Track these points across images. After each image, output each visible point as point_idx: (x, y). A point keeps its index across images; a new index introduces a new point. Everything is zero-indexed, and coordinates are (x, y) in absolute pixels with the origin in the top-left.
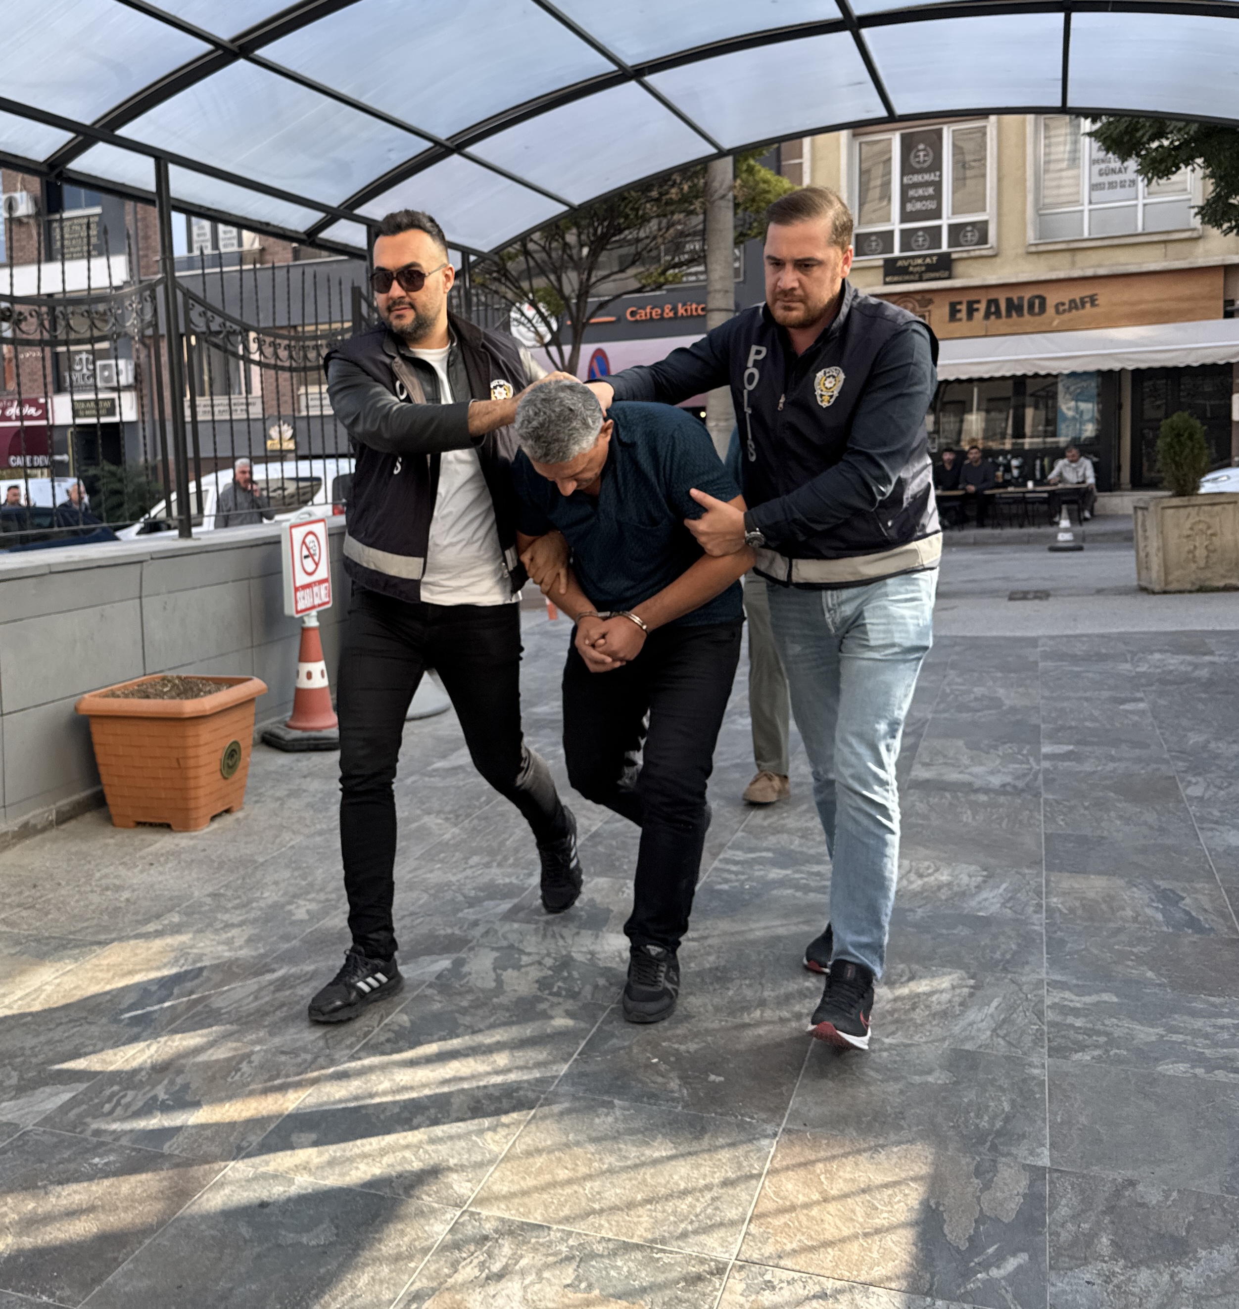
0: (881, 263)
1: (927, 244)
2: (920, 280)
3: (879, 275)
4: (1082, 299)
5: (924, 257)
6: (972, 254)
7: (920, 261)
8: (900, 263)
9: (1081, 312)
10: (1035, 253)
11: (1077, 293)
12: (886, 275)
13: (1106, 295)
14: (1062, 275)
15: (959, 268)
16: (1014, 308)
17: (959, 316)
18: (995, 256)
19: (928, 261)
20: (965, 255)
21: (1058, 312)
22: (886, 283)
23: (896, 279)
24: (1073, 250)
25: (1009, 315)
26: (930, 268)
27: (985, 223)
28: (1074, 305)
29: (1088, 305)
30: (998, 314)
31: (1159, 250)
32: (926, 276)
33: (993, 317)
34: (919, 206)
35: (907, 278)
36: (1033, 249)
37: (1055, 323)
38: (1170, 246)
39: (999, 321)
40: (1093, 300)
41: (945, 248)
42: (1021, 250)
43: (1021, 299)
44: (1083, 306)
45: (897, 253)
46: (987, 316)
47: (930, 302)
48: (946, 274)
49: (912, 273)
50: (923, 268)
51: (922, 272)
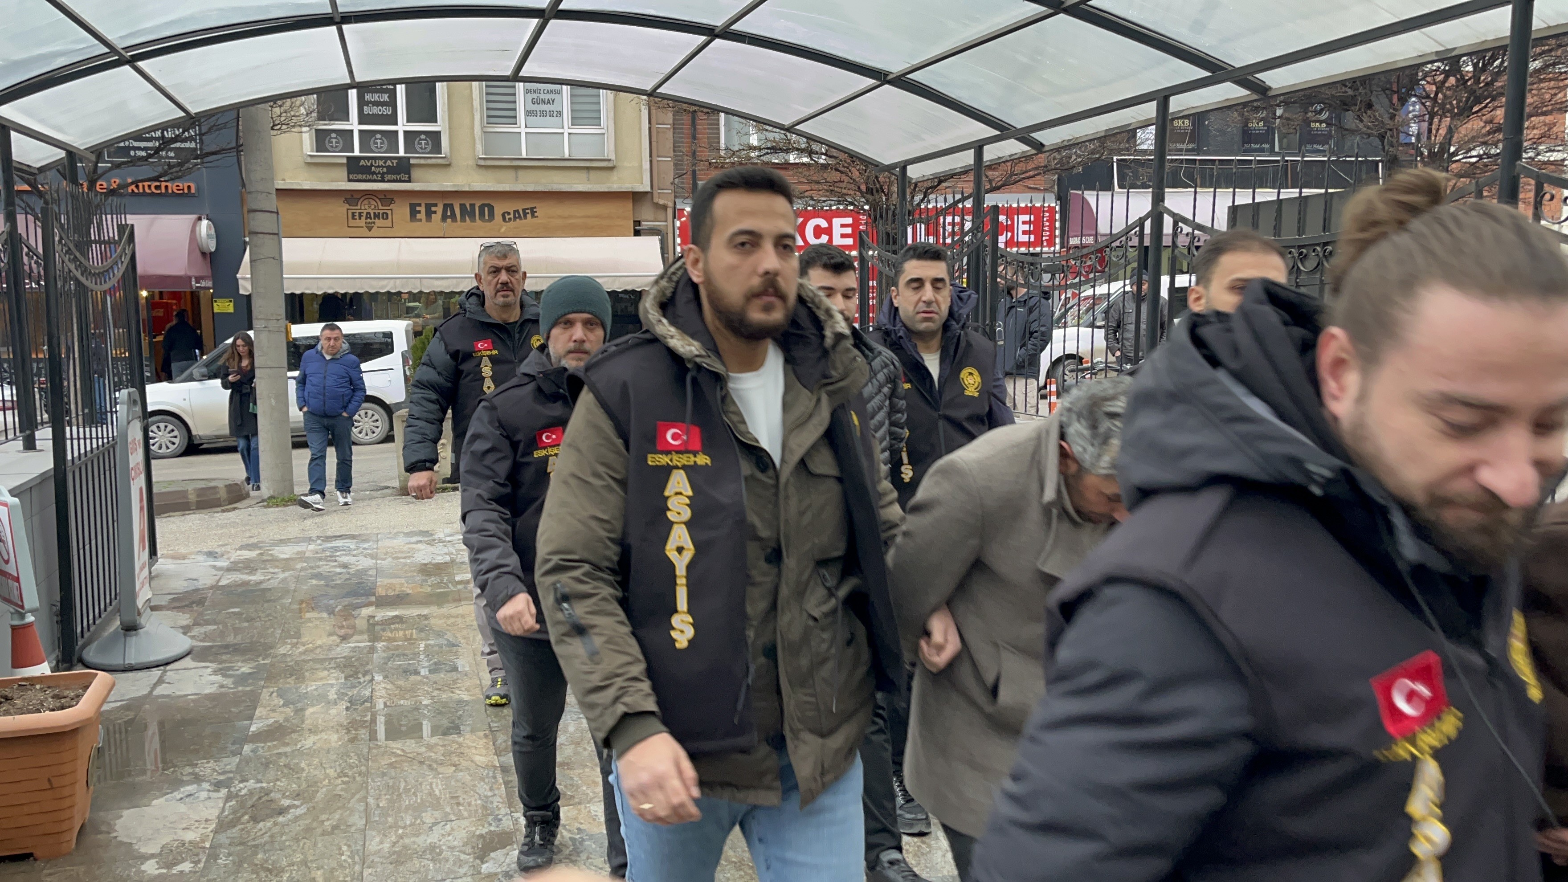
0: (344, 161)
1: (385, 147)
2: (383, 181)
3: (344, 173)
4: (524, 210)
5: (386, 159)
6: (429, 162)
7: (381, 163)
8: (362, 163)
9: (524, 221)
10: (485, 166)
11: (520, 206)
12: (349, 174)
13: (544, 210)
14: (507, 187)
15: (415, 173)
16: (467, 213)
17: (418, 216)
19: (389, 163)
20: (422, 162)
21: (504, 219)
22: (350, 180)
23: (360, 177)
24: (517, 167)
25: (463, 220)
26: (391, 170)
27: (438, 134)
28: (517, 215)
29: (529, 216)
30: (453, 217)
31: (583, 175)
32: (389, 177)
33: (449, 220)
34: (375, 110)
35: (370, 177)
36: (482, 163)
37: (503, 230)
39: (454, 224)
40: (533, 211)
41: (402, 153)
42: (471, 162)
43: (473, 206)
44: (525, 217)
45: (357, 153)
46: (444, 218)
47: (392, 201)
48: (406, 177)
49: (374, 173)
50: (385, 170)
51: (384, 173)
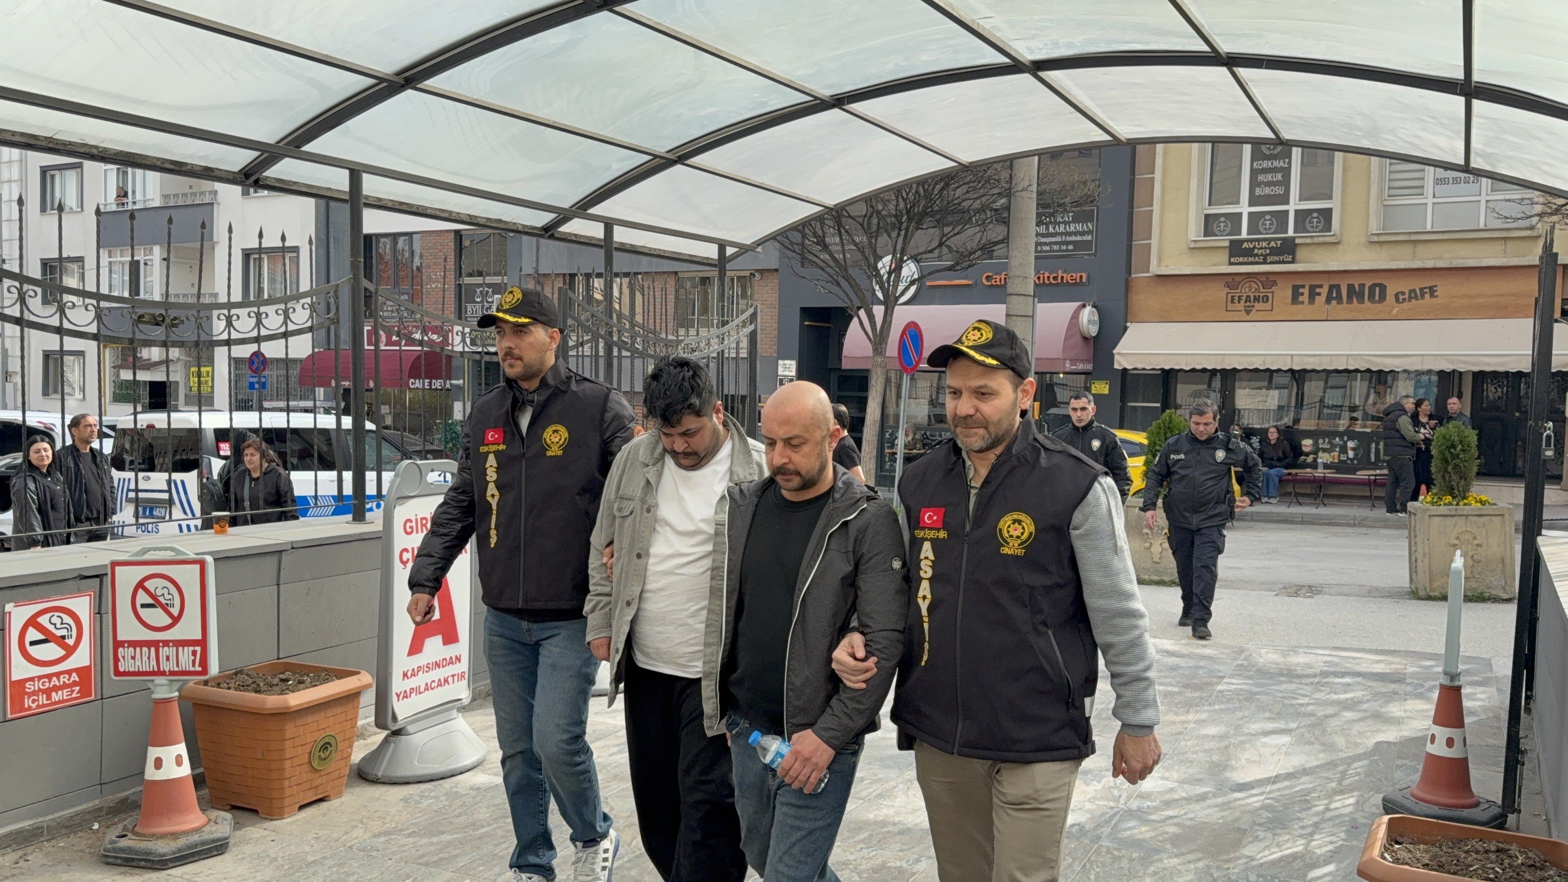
0: (1227, 244)
1: (1274, 228)
2: (1265, 262)
3: (1224, 256)
4: (1421, 289)
5: (1269, 240)
6: (1316, 240)
7: (1264, 244)
8: (1245, 245)
9: (1420, 302)
10: (1376, 242)
11: (1417, 284)
12: (1231, 256)
13: (1445, 289)
14: (1402, 265)
15: (1301, 253)
16: (1355, 294)
17: (1301, 299)
18: (1338, 243)
19: (1273, 244)
20: (1308, 241)
21: (1397, 301)
22: (1231, 264)
23: (1241, 259)
24: (1415, 241)
25: (1350, 300)
26: (1274, 251)
27: (1330, 210)
28: (1413, 295)
29: (1427, 296)
30: (1339, 299)
31: (1499, 247)
32: (1269, 259)
33: (1334, 302)
34: (1267, 191)
35: (1251, 259)
36: (1376, 239)
37: (1395, 312)
38: (1510, 244)
39: (1340, 306)
40: (1432, 290)
41: (1291, 233)
42: (1363, 240)
43: (1362, 286)
44: (1423, 297)
45: (1244, 235)
46: (1328, 300)
47: (1275, 283)
48: (1290, 258)
49: (1257, 255)
50: (1268, 251)
51: (1267, 255)
